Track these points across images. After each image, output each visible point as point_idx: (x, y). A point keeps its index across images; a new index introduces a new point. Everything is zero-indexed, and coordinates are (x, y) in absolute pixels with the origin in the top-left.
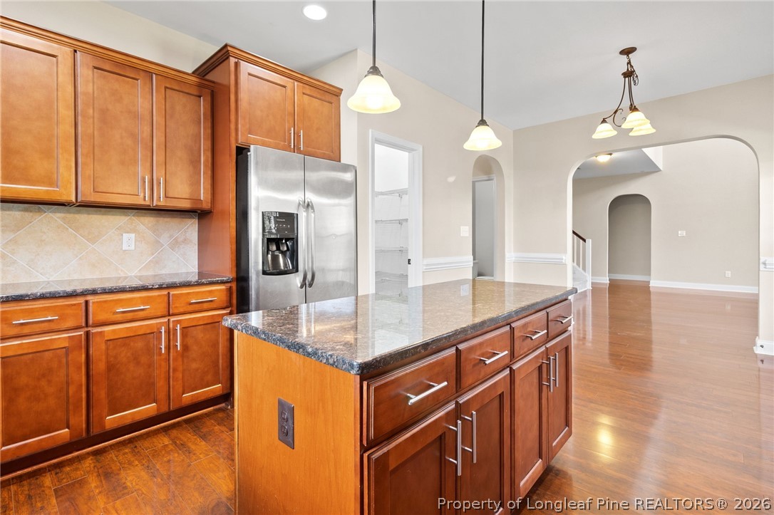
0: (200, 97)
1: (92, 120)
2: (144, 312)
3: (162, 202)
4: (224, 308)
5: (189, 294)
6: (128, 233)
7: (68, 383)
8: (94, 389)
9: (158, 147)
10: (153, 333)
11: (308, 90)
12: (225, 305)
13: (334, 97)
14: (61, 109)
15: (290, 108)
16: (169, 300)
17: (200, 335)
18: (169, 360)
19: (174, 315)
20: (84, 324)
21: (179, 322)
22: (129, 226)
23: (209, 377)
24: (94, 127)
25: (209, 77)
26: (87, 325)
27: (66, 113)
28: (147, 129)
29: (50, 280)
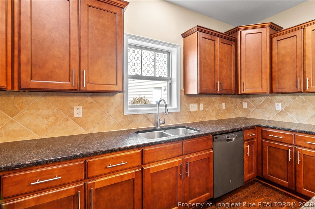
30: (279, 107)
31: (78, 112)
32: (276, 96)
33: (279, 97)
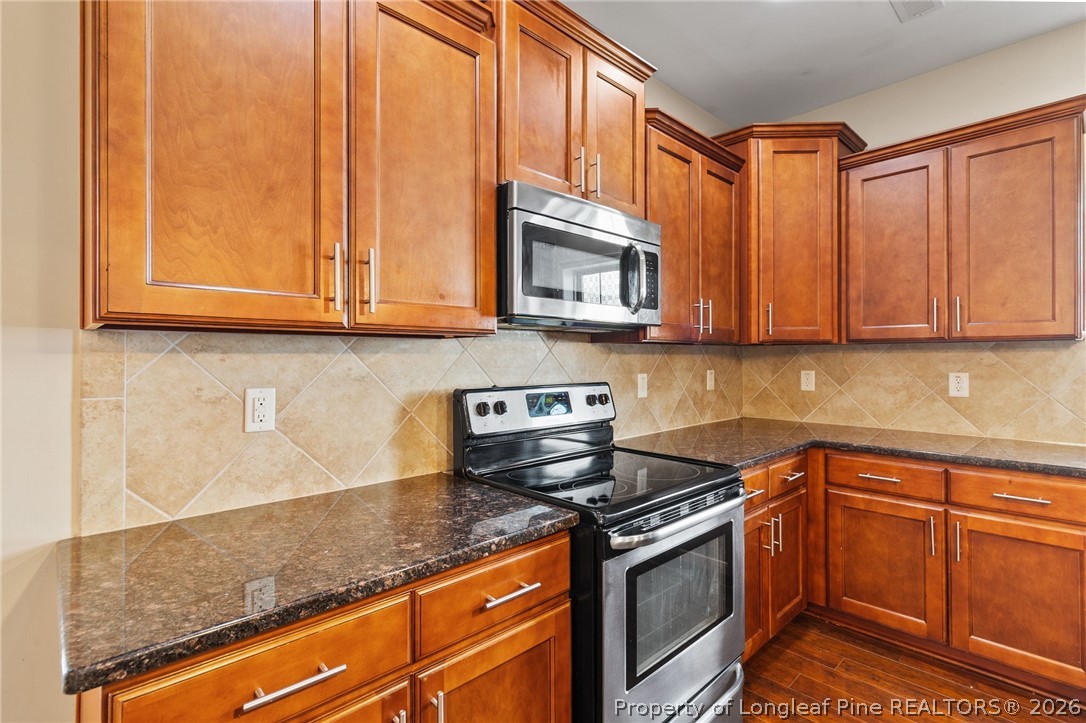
31: (959, 385)
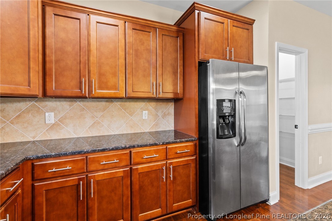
0: (177, 37)
1: (132, 56)
2: (156, 158)
3: (161, 95)
4: (192, 156)
5: (176, 147)
6: (145, 110)
7: (123, 195)
8: (134, 199)
9: (159, 66)
10: (160, 169)
11: (236, 23)
12: (193, 154)
13: (250, 25)
14: (120, 52)
15: (226, 35)
16: (167, 151)
17: (181, 171)
18: (167, 185)
19: (169, 159)
20: (129, 164)
21: (171, 163)
22: (145, 107)
23: (185, 195)
24: (132, 59)
25: (181, 26)
26: (131, 164)
27: (122, 53)
28: (154, 57)
29: (116, 134)
30: (50, 118)
32: (46, 101)
33: (51, 104)
